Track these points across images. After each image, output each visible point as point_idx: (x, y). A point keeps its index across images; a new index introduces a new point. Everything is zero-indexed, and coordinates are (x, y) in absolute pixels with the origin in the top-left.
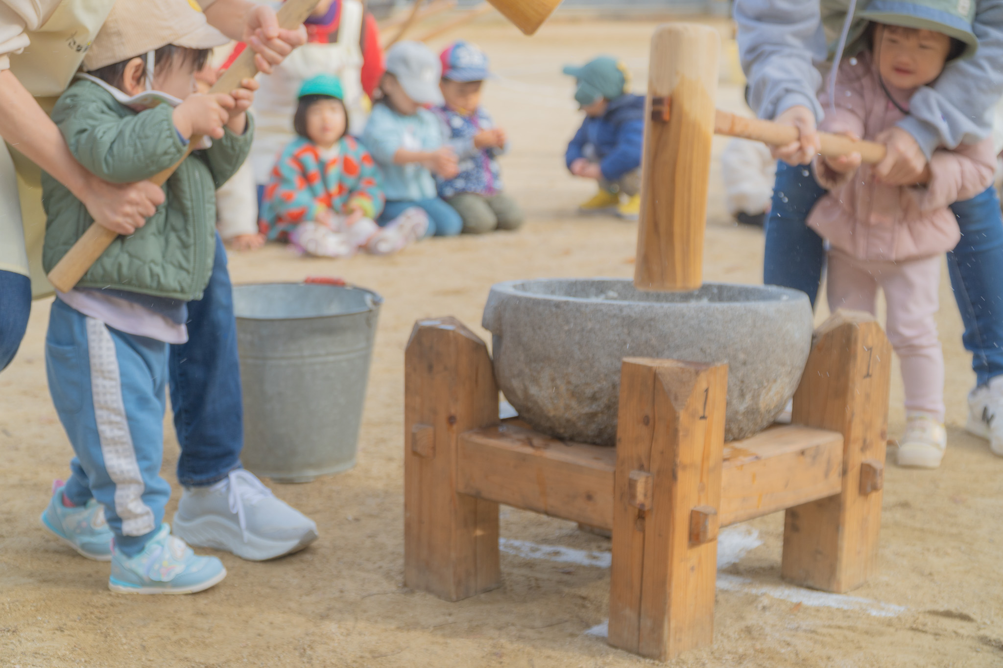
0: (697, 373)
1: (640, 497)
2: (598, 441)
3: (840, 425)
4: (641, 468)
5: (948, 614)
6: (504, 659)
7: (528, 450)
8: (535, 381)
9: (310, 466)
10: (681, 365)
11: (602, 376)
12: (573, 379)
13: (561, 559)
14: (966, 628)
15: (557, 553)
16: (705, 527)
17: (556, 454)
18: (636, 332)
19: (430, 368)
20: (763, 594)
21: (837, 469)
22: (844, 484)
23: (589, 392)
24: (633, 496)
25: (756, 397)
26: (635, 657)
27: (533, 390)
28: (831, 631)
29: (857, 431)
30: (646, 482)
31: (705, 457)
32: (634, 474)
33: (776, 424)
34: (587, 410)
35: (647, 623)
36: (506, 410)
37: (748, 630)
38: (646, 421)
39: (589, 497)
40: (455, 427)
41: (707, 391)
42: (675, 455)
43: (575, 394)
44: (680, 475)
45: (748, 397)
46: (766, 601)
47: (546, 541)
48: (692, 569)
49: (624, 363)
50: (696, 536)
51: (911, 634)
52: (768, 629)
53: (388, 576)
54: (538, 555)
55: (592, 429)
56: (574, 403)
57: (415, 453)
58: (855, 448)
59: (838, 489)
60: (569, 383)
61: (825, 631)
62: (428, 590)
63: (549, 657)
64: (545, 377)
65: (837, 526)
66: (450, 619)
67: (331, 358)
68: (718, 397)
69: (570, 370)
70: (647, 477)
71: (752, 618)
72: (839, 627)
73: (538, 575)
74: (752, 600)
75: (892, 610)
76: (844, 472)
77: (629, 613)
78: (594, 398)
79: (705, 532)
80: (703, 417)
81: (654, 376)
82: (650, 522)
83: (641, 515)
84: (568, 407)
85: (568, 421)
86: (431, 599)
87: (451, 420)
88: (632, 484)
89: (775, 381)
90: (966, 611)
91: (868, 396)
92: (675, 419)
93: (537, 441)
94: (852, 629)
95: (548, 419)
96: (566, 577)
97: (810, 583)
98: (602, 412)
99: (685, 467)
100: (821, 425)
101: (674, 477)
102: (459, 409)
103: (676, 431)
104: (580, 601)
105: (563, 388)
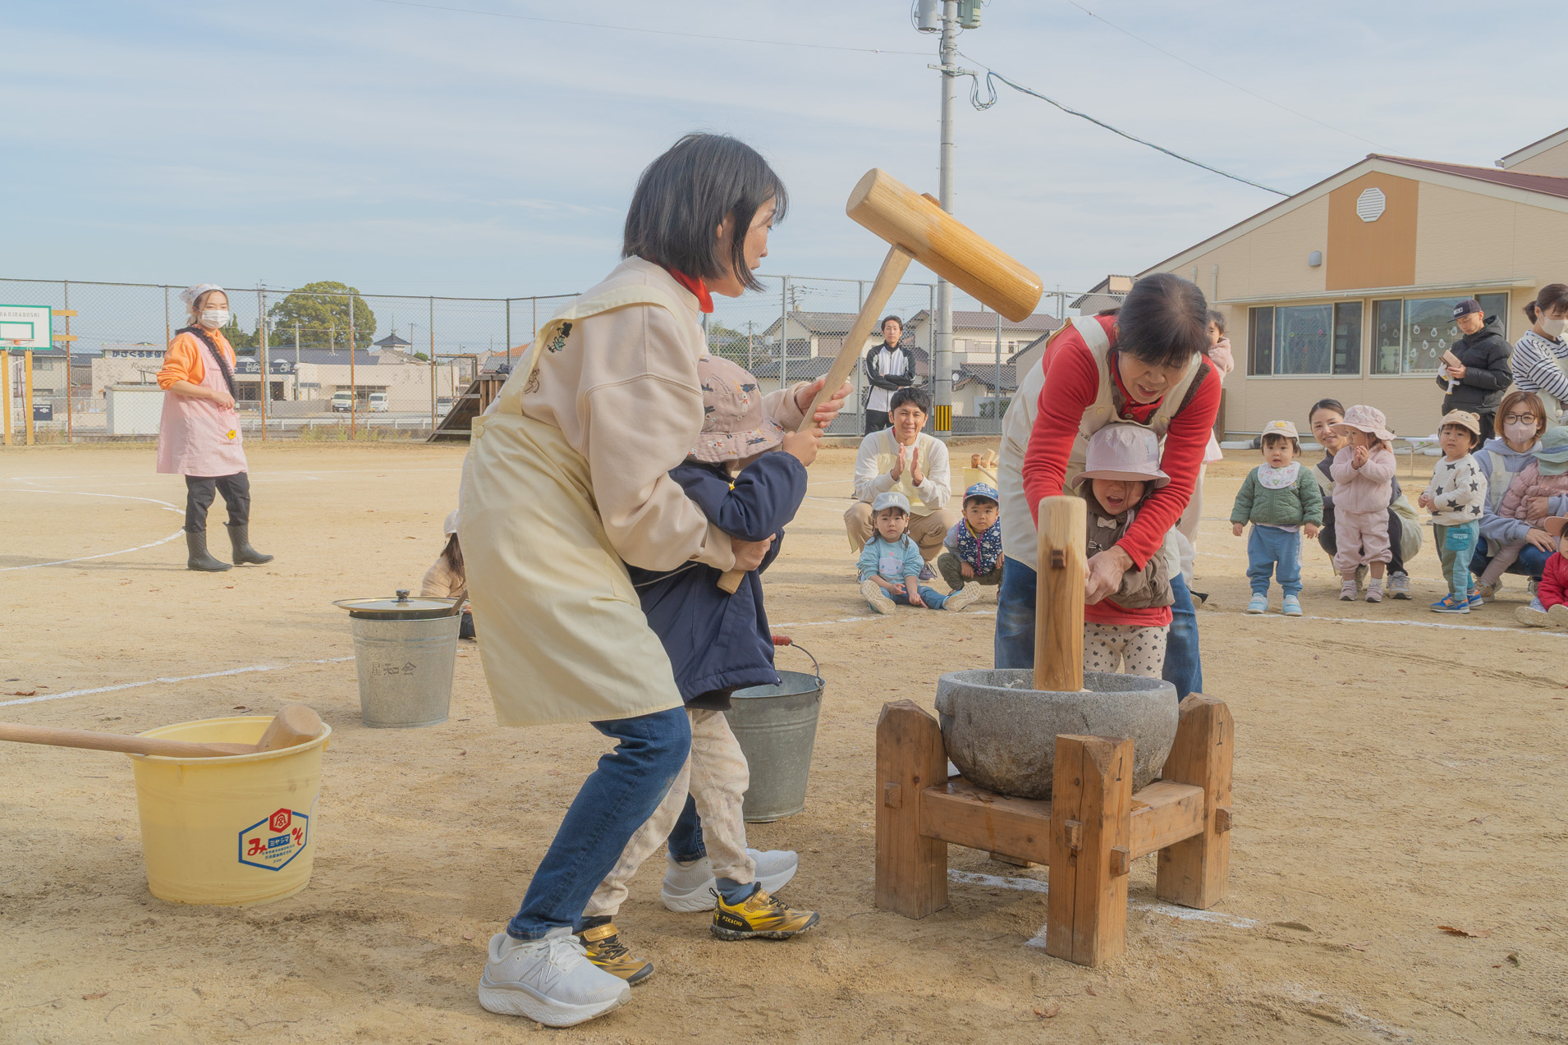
0: (1115, 747)
1: (1074, 840)
2: (1031, 795)
3: (1201, 780)
4: (1073, 818)
5: (1291, 926)
6: (972, 967)
7: (979, 803)
8: (983, 751)
9: (774, 810)
10: (1101, 740)
11: (1037, 747)
12: (1014, 750)
13: (986, 883)
14: (1308, 937)
15: (981, 879)
16: (1123, 863)
17: (1000, 806)
18: (1063, 714)
19: (899, 740)
20: (1148, 911)
21: (1201, 814)
22: (1206, 825)
23: (1026, 759)
24: (1069, 840)
25: (1147, 762)
26: (1071, 964)
27: (981, 757)
28: (1209, 940)
29: (1214, 786)
30: (1078, 829)
31: (1120, 809)
32: (1069, 823)
33: (1156, 780)
34: (1024, 772)
35: (1079, 937)
36: (952, 770)
37: (1146, 940)
38: (1077, 782)
39: (1030, 840)
40: (918, 785)
41: (1121, 759)
42: (1101, 809)
43: (1016, 761)
44: (1105, 823)
45: (1142, 762)
46: (1152, 917)
47: (969, 869)
48: (1112, 895)
49: (1059, 738)
50: (1116, 869)
51: (1268, 941)
52: (1161, 940)
53: (860, 899)
54: (966, 880)
55: (1027, 787)
56: (1014, 768)
57: (887, 805)
58: (1213, 798)
59: (1202, 830)
60: (1011, 752)
61: (1204, 940)
62: (896, 911)
63: (1004, 965)
64: (991, 749)
65: (1201, 858)
66: (920, 935)
67: (791, 727)
68: (1128, 762)
69: (1012, 742)
70: (1079, 825)
71: (1147, 931)
72: (1214, 937)
73: (973, 897)
74: (1142, 916)
75: (1248, 923)
76: (1206, 817)
77: (1065, 930)
78: (1030, 764)
79: (1123, 866)
80: (1119, 779)
81: (1083, 748)
82: (1081, 860)
83: (1074, 854)
84: (1009, 771)
85: (1008, 780)
86: (899, 918)
87: (916, 780)
88: (1068, 831)
89: (1160, 749)
90: (1303, 923)
91: (1220, 758)
92: (1101, 781)
93: (982, 796)
94: (1222, 938)
95: (992, 779)
96: (994, 899)
97: (1181, 902)
98: (1036, 774)
99: (1107, 818)
100: (1187, 781)
101: (1101, 825)
102: (920, 772)
103: (1102, 790)
104: (1012, 918)
105: (1006, 757)
